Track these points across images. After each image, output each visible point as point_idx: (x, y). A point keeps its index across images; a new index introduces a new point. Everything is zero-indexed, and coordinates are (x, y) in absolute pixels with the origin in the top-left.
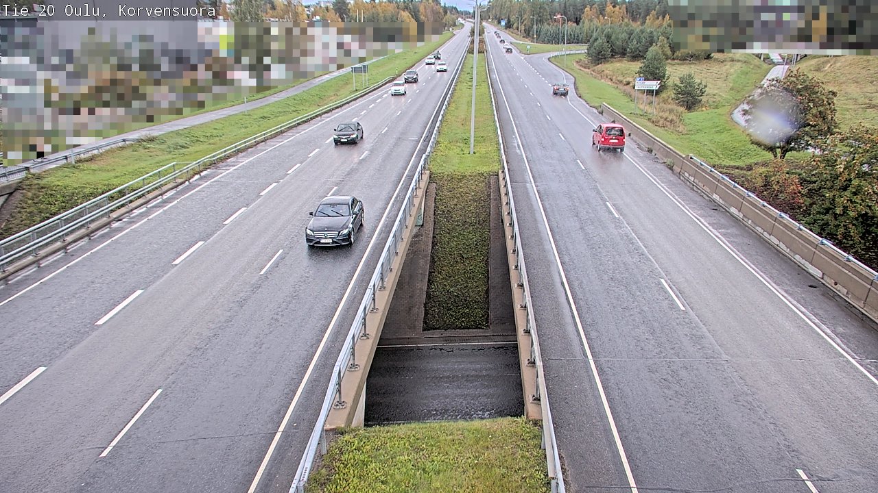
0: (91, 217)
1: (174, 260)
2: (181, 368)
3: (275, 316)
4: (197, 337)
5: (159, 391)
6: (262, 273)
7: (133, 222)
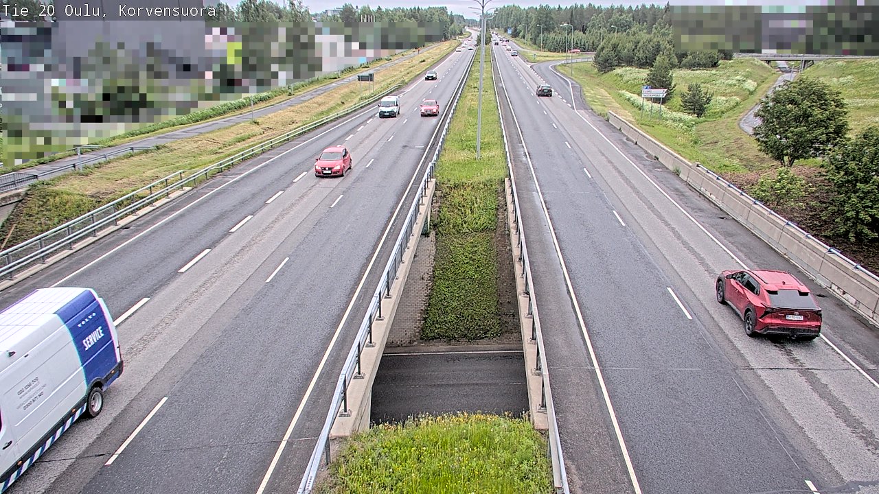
0: (99, 224)
1: (181, 268)
2: (188, 376)
3: (281, 325)
4: (202, 345)
5: (165, 399)
6: (268, 281)
7: (140, 230)
